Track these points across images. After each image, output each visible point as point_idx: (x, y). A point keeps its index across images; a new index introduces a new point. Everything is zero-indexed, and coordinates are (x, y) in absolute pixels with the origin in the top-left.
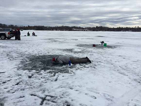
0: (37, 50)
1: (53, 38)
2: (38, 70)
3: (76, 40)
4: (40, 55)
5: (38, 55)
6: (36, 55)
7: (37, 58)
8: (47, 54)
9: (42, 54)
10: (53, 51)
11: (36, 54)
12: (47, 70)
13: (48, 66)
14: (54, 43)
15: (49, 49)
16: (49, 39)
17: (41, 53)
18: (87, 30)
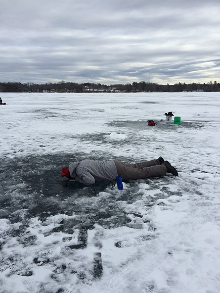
0: (9, 141)
1: (45, 109)
2: (18, 220)
3: (100, 111)
4: (19, 154)
5: (12, 157)
6: (8, 156)
7: (9, 167)
8: (40, 152)
9: (25, 154)
10: (55, 141)
11: (7, 152)
12: (52, 218)
13: (49, 195)
14: (50, 119)
15: (42, 137)
16: (38, 111)
17: (22, 151)
18: (114, 90)
